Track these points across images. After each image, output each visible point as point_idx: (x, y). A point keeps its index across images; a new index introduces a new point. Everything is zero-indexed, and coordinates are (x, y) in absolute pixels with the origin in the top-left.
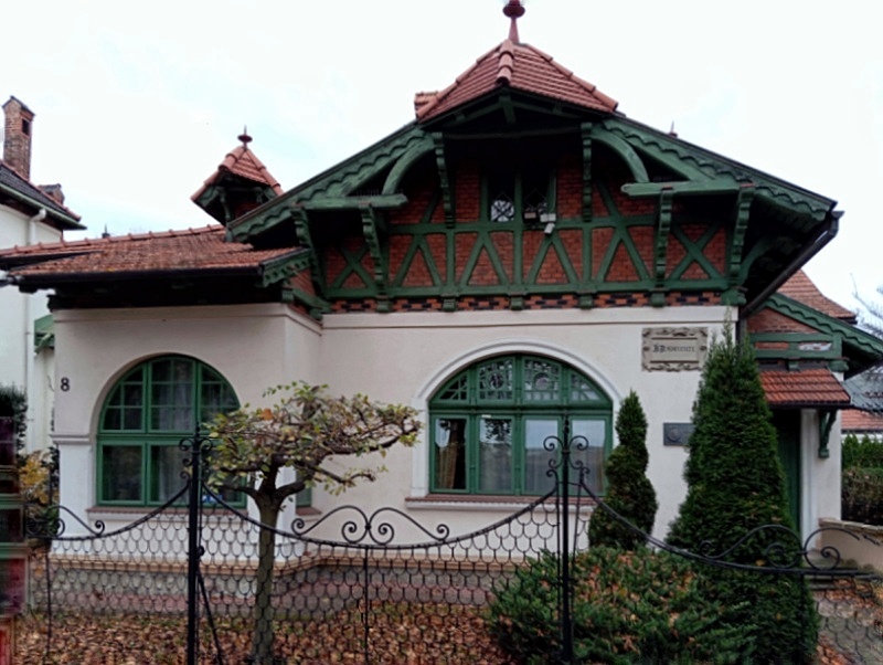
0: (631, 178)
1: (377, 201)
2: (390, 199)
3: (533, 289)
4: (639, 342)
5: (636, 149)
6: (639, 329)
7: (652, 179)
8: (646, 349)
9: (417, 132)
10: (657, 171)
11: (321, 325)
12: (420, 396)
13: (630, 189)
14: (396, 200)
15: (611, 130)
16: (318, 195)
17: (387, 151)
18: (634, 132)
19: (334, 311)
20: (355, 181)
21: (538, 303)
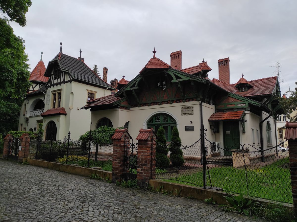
0: (172, 79)
1: (134, 88)
2: (136, 88)
3: (163, 101)
4: (181, 110)
5: (173, 74)
6: (181, 107)
7: (177, 79)
8: (182, 111)
9: (140, 76)
10: (178, 77)
11: (130, 110)
12: (145, 122)
13: (173, 81)
14: (137, 88)
15: (169, 71)
16: (126, 88)
17: (135, 79)
18: (173, 71)
19: (132, 107)
20: (131, 85)
21: (164, 103)
